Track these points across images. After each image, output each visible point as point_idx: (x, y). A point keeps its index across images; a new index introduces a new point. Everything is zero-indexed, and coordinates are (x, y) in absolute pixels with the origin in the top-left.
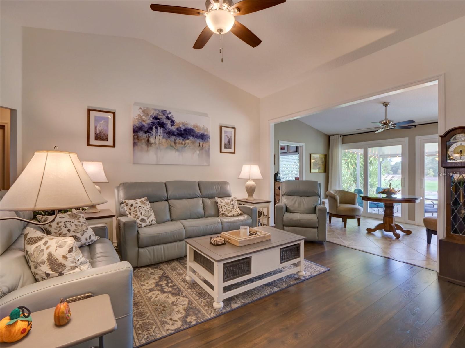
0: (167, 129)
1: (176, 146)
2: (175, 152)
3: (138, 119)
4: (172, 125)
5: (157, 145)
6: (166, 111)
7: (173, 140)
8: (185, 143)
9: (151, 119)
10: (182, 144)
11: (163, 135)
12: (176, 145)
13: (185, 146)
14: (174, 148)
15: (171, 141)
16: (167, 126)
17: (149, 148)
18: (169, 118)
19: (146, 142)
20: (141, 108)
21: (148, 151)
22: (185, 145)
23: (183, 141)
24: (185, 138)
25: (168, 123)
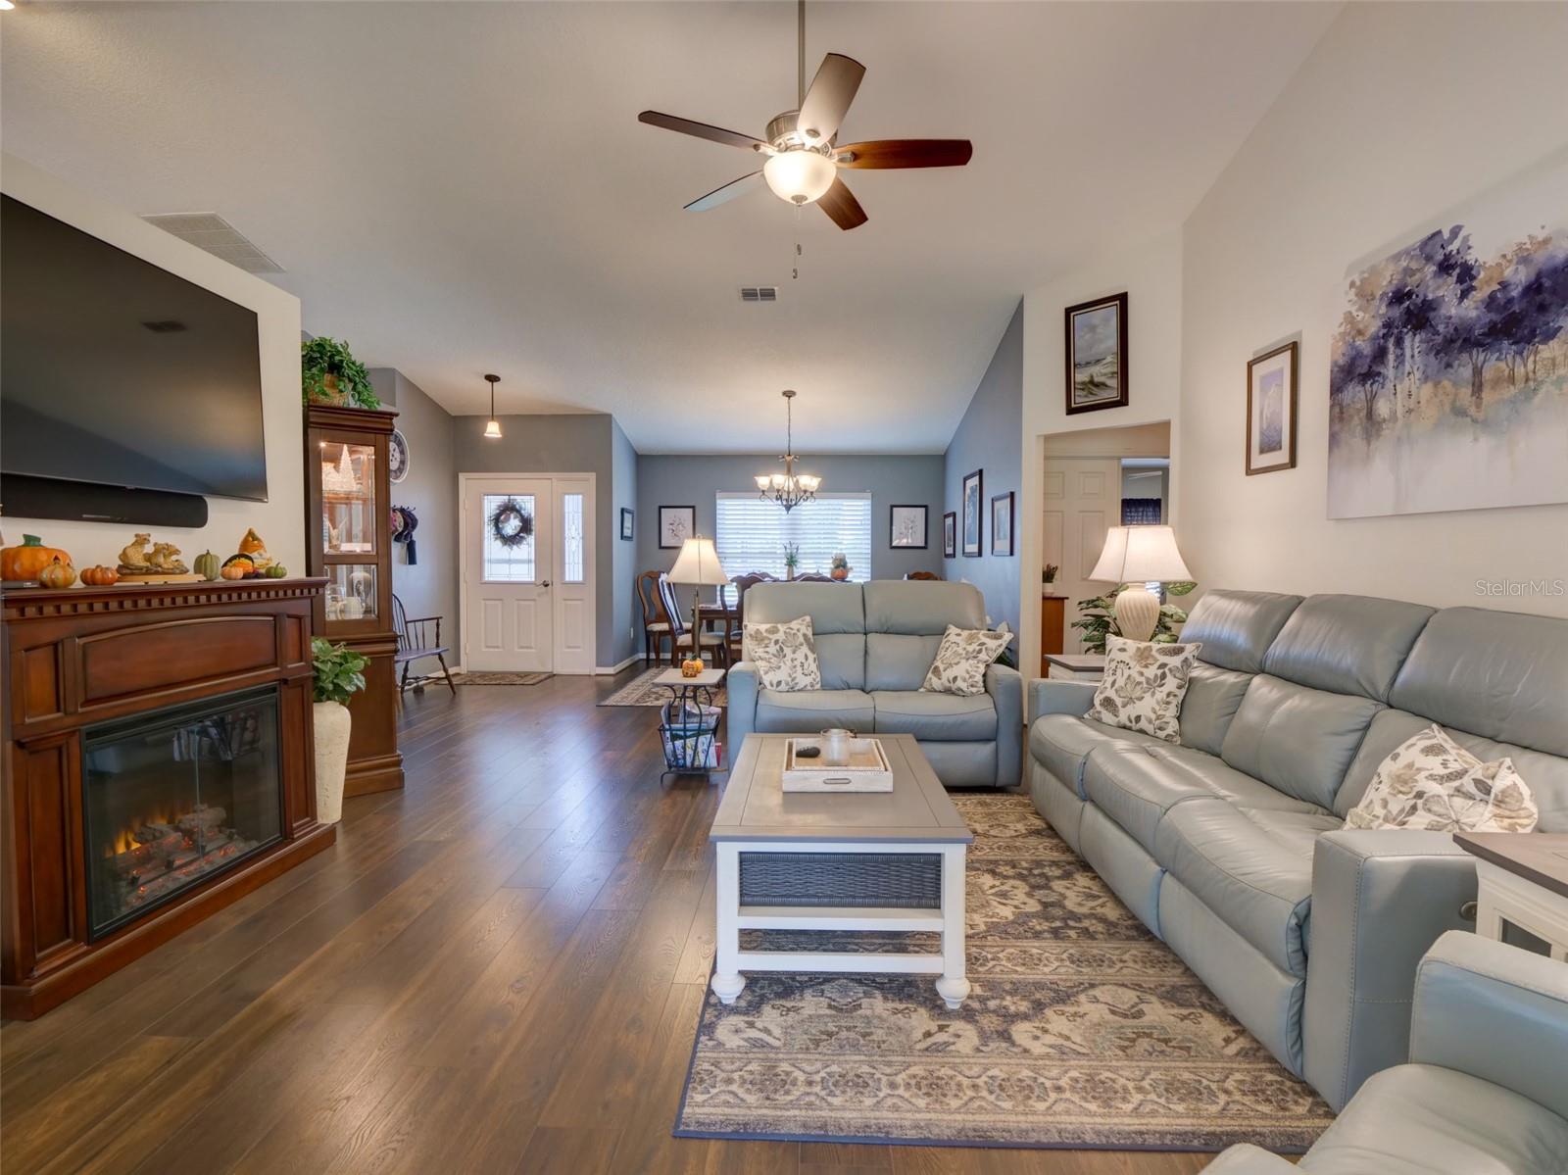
0: (1441, 328)
1: (1478, 406)
2: (1476, 439)
3: (1343, 335)
4: (1464, 295)
5: (1400, 423)
6: (1439, 233)
7: (1466, 372)
8: (1530, 366)
9: (1383, 310)
10: (1512, 380)
11: (1422, 368)
12: (1479, 398)
13: (1531, 385)
14: (1469, 419)
15: (1455, 384)
16: (1443, 311)
17: (1374, 444)
18: (1452, 261)
19: (1364, 420)
20: (1352, 284)
21: (1368, 458)
22: (1527, 380)
23: (1518, 359)
24: (1529, 339)
25: (1446, 291)
